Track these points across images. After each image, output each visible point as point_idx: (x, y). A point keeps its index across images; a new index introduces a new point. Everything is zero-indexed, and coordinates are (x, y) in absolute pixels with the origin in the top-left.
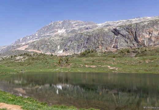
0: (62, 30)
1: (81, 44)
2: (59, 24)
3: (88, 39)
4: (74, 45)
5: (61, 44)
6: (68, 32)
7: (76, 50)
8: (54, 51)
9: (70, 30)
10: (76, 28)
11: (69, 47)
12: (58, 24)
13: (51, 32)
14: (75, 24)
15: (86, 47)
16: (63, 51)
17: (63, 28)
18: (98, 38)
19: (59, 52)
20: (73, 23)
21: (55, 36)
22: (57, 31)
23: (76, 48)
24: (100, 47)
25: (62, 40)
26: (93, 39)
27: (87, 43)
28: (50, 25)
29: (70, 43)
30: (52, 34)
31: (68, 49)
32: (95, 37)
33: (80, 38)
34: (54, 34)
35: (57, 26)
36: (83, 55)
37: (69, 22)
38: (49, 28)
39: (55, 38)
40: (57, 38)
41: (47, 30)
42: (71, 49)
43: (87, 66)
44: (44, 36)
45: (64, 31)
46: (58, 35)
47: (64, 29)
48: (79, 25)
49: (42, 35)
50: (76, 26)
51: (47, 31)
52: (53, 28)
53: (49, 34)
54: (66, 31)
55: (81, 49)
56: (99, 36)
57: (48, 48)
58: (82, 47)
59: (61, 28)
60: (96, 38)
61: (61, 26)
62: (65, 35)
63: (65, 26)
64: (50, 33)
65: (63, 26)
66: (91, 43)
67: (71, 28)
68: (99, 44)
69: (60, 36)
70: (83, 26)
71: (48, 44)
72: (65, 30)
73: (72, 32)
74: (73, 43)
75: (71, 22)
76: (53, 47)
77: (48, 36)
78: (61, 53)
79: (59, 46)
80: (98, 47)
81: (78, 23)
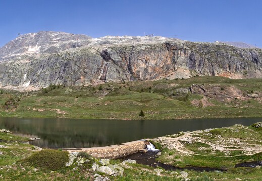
0: (35, 47)
1: (56, 73)
2: (31, 38)
3: (66, 64)
4: (46, 73)
5: (29, 72)
6: (44, 50)
7: (47, 82)
8: (17, 83)
9: (47, 47)
10: (57, 45)
11: (38, 76)
12: (29, 38)
13: (18, 50)
14: (56, 37)
15: (63, 78)
16: (30, 83)
17: (37, 43)
18: (80, 64)
19: (24, 85)
20: (53, 36)
21: (23, 57)
22: (27, 50)
23: (47, 80)
24: (82, 78)
25: (31, 65)
26: (73, 65)
27: (64, 70)
28: (17, 40)
29: (41, 70)
30: (18, 54)
31: (38, 81)
32: (76, 62)
33: (55, 63)
34: (22, 54)
35: (27, 41)
36: (45, 92)
37: (46, 34)
38: (14, 45)
39: (22, 61)
40: (24, 61)
41: (12, 47)
42: (40, 80)
43: (34, 109)
44: (6, 58)
45: (38, 50)
46: (27, 56)
47: (38, 46)
48: (63, 39)
49: (4, 56)
50: (58, 40)
51: (11, 50)
52: (21, 45)
53: (15, 55)
54: (41, 49)
55: (55, 81)
56: (81, 60)
57: (10, 78)
58: (57, 77)
59: (33, 44)
60: (78, 63)
61: (34, 40)
62: (38, 56)
63: (40, 40)
64: (16, 53)
65: (37, 41)
66: (70, 71)
67: (50, 44)
68: (80, 72)
69: (30, 59)
70: (68, 42)
71: (11, 71)
72: (40, 47)
73: (49, 50)
74: (45, 70)
75: (50, 34)
76: (17, 76)
77: (13, 57)
78: (26, 86)
79: (25, 75)
80: (79, 79)
81: (62, 35)
